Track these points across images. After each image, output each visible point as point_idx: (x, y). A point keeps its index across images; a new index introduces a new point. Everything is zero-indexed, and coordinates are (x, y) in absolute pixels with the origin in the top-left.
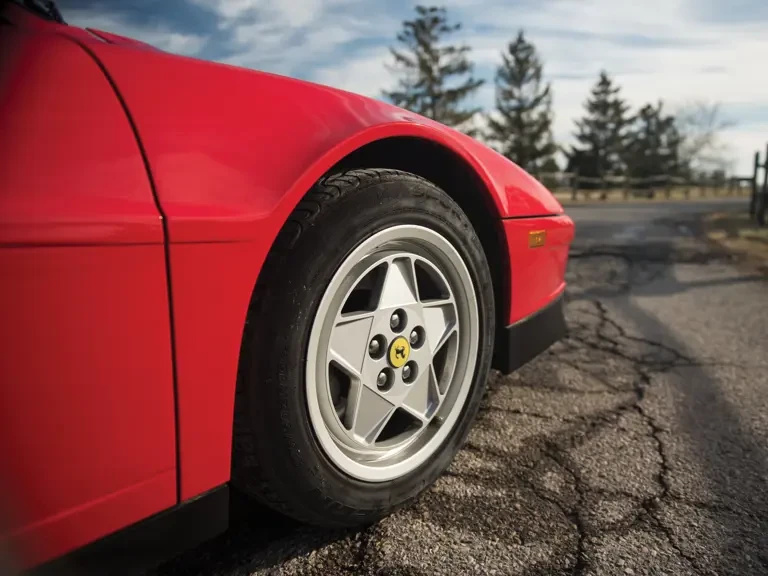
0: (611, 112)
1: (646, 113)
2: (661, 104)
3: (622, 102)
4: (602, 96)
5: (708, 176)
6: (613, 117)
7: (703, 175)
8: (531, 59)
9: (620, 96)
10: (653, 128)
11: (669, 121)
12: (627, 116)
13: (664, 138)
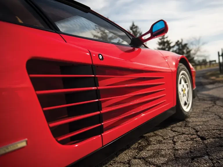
0: (166, 45)
1: (178, 43)
2: (182, 40)
3: (169, 41)
4: (163, 40)
5: (201, 61)
6: (167, 46)
7: (199, 61)
8: (138, 31)
9: (168, 39)
10: (181, 48)
11: (186, 45)
12: (172, 45)
13: (185, 51)
